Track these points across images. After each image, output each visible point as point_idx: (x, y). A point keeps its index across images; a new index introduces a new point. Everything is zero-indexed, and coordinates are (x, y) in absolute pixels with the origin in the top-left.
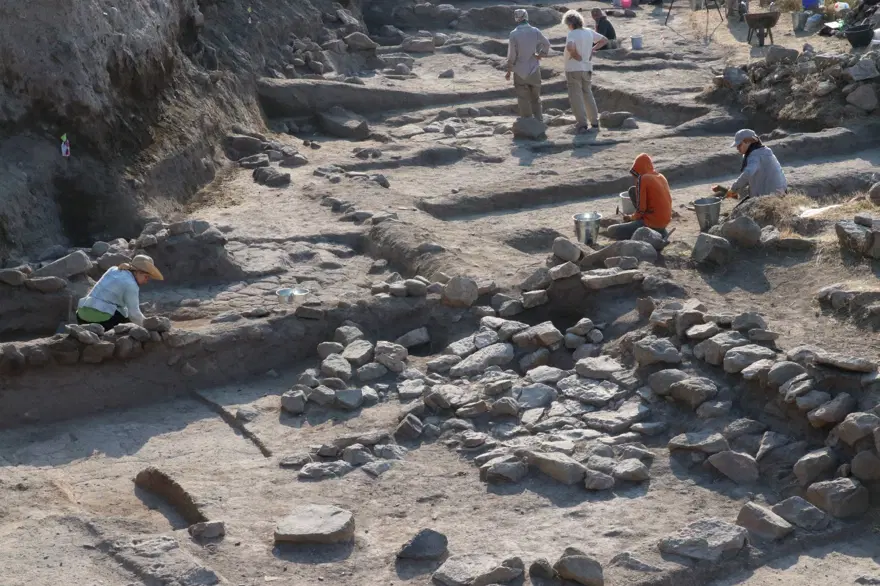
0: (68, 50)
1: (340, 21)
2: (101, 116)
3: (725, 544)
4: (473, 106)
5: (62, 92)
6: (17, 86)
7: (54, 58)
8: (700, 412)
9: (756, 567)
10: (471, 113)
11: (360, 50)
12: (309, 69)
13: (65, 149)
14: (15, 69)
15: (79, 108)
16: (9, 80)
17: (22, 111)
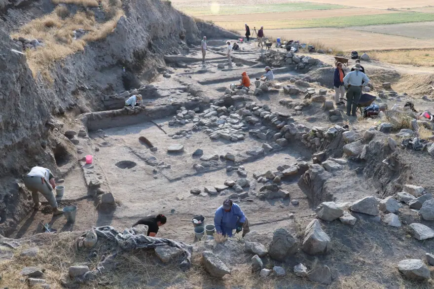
0: (125, 49)
1: (181, 43)
2: (132, 63)
4: (209, 61)
5: (124, 58)
6: (115, 57)
7: (122, 51)
8: (255, 125)
10: (209, 63)
11: (186, 49)
12: (175, 53)
13: (124, 70)
14: (114, 54)
15: (127, 61)
16: (113, 56)
17: (116, 62)
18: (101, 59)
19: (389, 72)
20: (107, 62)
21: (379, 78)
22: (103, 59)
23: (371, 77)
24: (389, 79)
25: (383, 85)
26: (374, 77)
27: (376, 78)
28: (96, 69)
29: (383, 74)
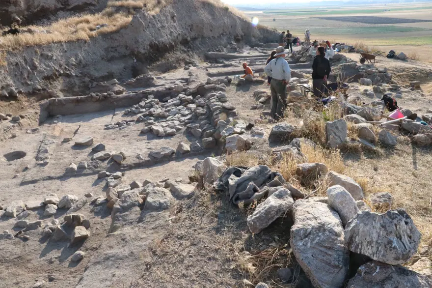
2: (144, 54)
3: (165, 154)
5: (136, 49)
6: (128, 48)
7: (135, 42)
9: (172, 161)
10: (247, 60)
11: (233, 49)
13: (135, 61)
14: (127, 45)
15: (139, 52)
16: (126, 47)
17: (128, 53)
18: (113, 50)
19: (423, 71)
20: (119, 53)
21: (408, 76)
22: (116, 50)
23: (399, 75)
24: (420, 78)
25: (411, 83)
26: (403, 75)
27: (405, 76)
28: (103, 59)
29: (414, 72)
